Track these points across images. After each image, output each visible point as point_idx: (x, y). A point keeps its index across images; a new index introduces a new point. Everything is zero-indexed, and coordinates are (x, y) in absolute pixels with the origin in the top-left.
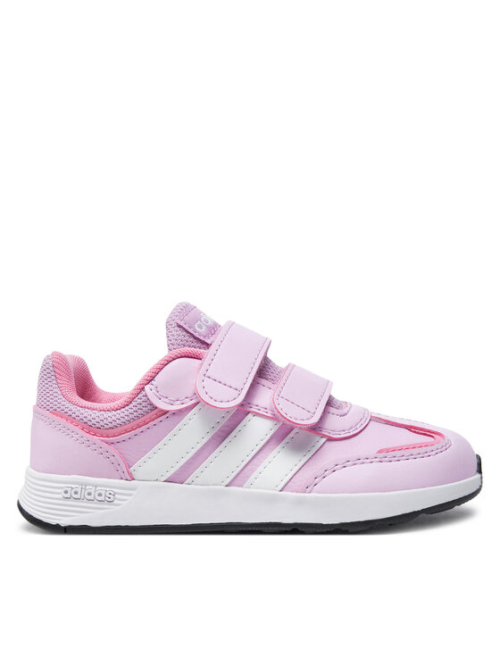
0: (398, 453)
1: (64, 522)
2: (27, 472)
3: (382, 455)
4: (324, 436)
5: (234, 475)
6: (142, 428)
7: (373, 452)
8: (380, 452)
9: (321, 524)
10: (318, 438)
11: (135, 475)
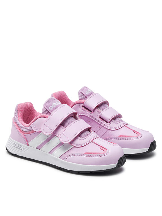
0: (90, 154)
1: (13, 153)
2: (9, 137)
3: (85, 154)
4: (73, 146)
5: (50, 151)
6: (31, 134)
7: (83, 153)
8: (85, 153)
9: (65, 169)
10: (71, 146)
11: (29, 145)
